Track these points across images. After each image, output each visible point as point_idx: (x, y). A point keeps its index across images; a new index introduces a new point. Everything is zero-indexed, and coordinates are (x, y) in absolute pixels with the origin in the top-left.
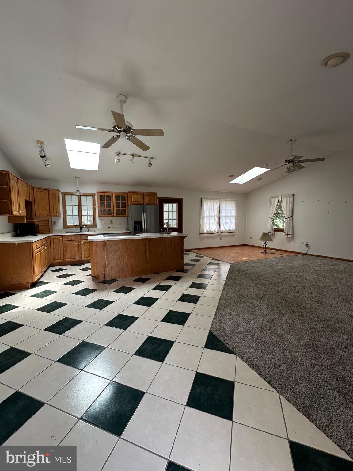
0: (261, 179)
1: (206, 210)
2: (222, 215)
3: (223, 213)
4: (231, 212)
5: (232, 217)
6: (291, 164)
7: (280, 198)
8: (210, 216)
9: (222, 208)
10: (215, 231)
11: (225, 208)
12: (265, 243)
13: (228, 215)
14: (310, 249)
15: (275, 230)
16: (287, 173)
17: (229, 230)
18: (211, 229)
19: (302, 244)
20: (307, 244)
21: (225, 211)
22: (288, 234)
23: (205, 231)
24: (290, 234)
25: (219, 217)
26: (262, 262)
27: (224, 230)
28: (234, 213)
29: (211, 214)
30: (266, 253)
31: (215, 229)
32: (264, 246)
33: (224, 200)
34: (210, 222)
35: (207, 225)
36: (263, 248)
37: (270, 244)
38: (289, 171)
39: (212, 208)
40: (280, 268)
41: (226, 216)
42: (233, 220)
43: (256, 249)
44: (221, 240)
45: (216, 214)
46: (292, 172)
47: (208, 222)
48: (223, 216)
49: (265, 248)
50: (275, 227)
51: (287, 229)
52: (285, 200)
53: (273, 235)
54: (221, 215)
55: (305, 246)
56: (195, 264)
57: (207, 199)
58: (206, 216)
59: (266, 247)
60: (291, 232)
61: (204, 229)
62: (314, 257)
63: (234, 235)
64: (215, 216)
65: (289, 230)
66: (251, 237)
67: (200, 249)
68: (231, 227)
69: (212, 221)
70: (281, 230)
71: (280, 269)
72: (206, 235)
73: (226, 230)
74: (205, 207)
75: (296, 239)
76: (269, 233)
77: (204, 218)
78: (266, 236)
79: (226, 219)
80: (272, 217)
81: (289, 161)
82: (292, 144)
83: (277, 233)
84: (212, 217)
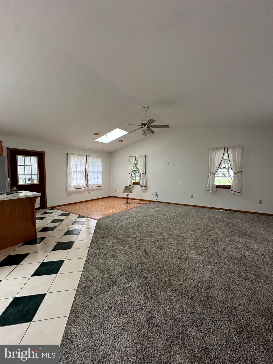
0: (122, 141)
1: (73, 165)
2: (90, 170)
3: (90, 169)
4: (98, 168)
5: (99, 173)
6: (146, 127)
7: (136, 157)
8: (77, 171)
9: (89, 164)
10: (83, 185)
11: (92, 164)
12: (127, 195)
13: (95, 170)
14: (158, 197)
15: (134, 184)
16: (143, 135)
17: (97, 184)
18: (78, 184)
19: (153, 194)
20: (156, 194)
21: (92, 167)
22: (143, 187)
23: (72, 187)
24: (144, 187)
25: (86, 173)
26: (126, 213)
27: (92, 184)
28: (100, 169)
29: (78, 170)
30: (128, 203)
31: (83, 184)
32: (126, 197)
33: (91, 157)
34: (78, 177)
35: (74, 180)
36: (125, 198)
37: (130, 196)
38: (144, 133)
39: (80, 164)
40: (141, 218)
41: (93, 172)
42: (100, 175)
43: (120, 199)
44: (89, 193)
45: (84, 169)
46: (147, 134)
47: (76, 177)
48: (91, 172)
49: (128, 199)
50: (133, 181)
51: (142, 182)
52: (140, 159)
53: (133, 187)
54: (88, 171)
55: (155, 196)
56: (64, 219)
57: (73, 154)
58: (73, 171)
59: (128, 197)
60: (145, 185)
61: (71, 185)
62: (161, 204)
63: (102, 189)
64: (83, 171)
65: (144, 184)
66: (116, 190)
67: (68, 205)
68: (98, 182)
69: (79, 176)
70: (138, 184)
71: (141, 220)
72: (74, 190)
73: (94, 184)
74: (72, 163)
75: (149, 190)
76: (130, 186)
77: (71, 173)
78: (128, 189)
79: (93, 174)
80: (131, 173)
81: (144, 125)
82: (146, 111)
83: (135, 186)
84: (80, 173)
